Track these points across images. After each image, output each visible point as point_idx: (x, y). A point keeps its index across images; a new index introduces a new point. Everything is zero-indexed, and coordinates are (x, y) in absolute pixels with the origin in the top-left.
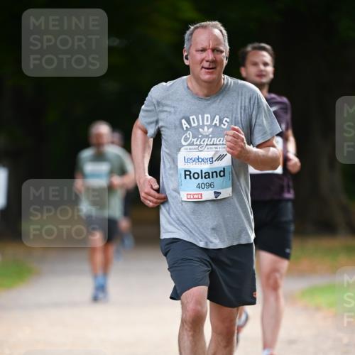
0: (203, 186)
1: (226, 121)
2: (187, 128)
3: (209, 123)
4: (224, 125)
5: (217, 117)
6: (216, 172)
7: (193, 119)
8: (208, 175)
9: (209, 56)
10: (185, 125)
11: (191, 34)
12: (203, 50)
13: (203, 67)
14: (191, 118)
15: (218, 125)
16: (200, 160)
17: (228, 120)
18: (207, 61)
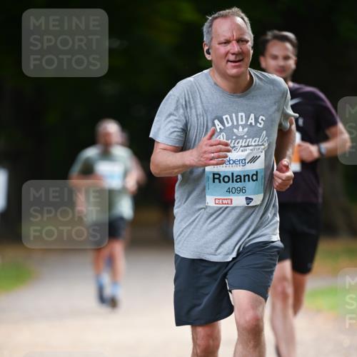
0: (234, 190)
1: (262, 120)
2: (220, 129)
3: (244, 122)
4: (260, 124)
5: (252, 116)
6: (248, 176)
7: (226, 118)
8: (239, 178)
9: (235, 47)
10: (218, 126)
11: (211, 26)
12: (227, 42)
13: (228, 61)
14: (224, 117)
15: (253, 124)
16: (231, 162)
17: (264, 119)
18: (233, 54)
